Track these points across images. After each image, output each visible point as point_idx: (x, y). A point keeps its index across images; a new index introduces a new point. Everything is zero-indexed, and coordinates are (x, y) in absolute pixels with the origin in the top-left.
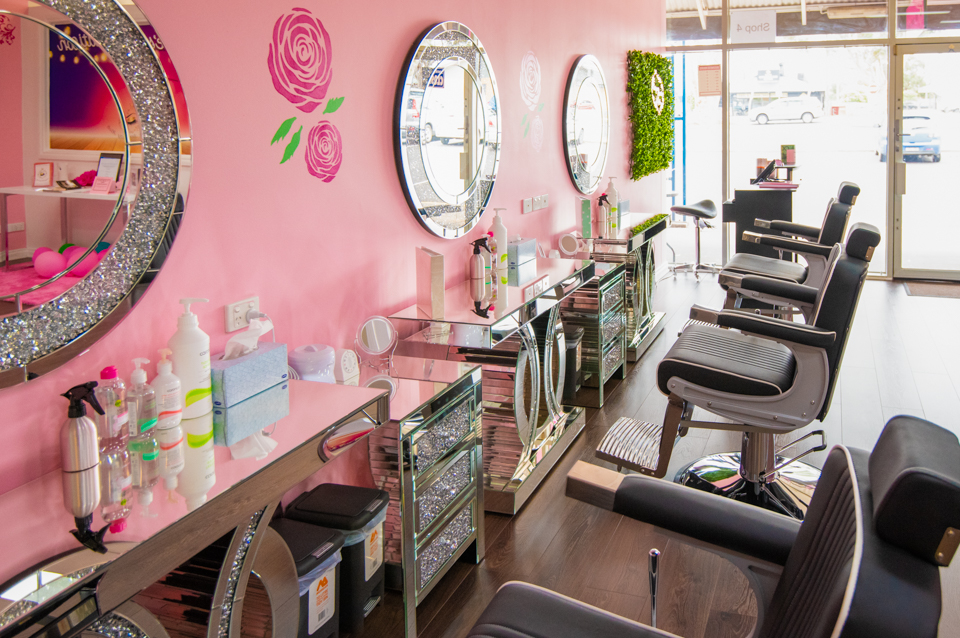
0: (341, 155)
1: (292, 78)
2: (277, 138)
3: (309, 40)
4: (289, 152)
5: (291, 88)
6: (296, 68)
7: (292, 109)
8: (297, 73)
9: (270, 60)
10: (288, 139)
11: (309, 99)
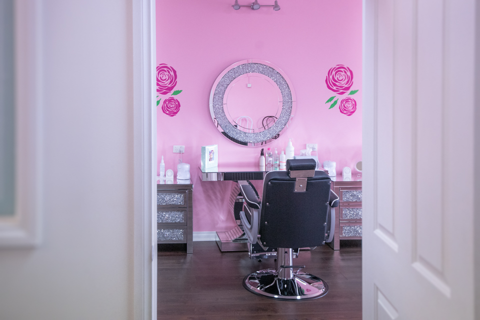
0: (356, 108)
1: (335, 85)
2: (328, 102)
3: (343, 73)
4: (332, 106)
5: (335, 88)
6: (337, 82)
7: (335, 94)
8: (337, 83)
9: (326, 81)
10: (332, 102)
11: (342, 91)
